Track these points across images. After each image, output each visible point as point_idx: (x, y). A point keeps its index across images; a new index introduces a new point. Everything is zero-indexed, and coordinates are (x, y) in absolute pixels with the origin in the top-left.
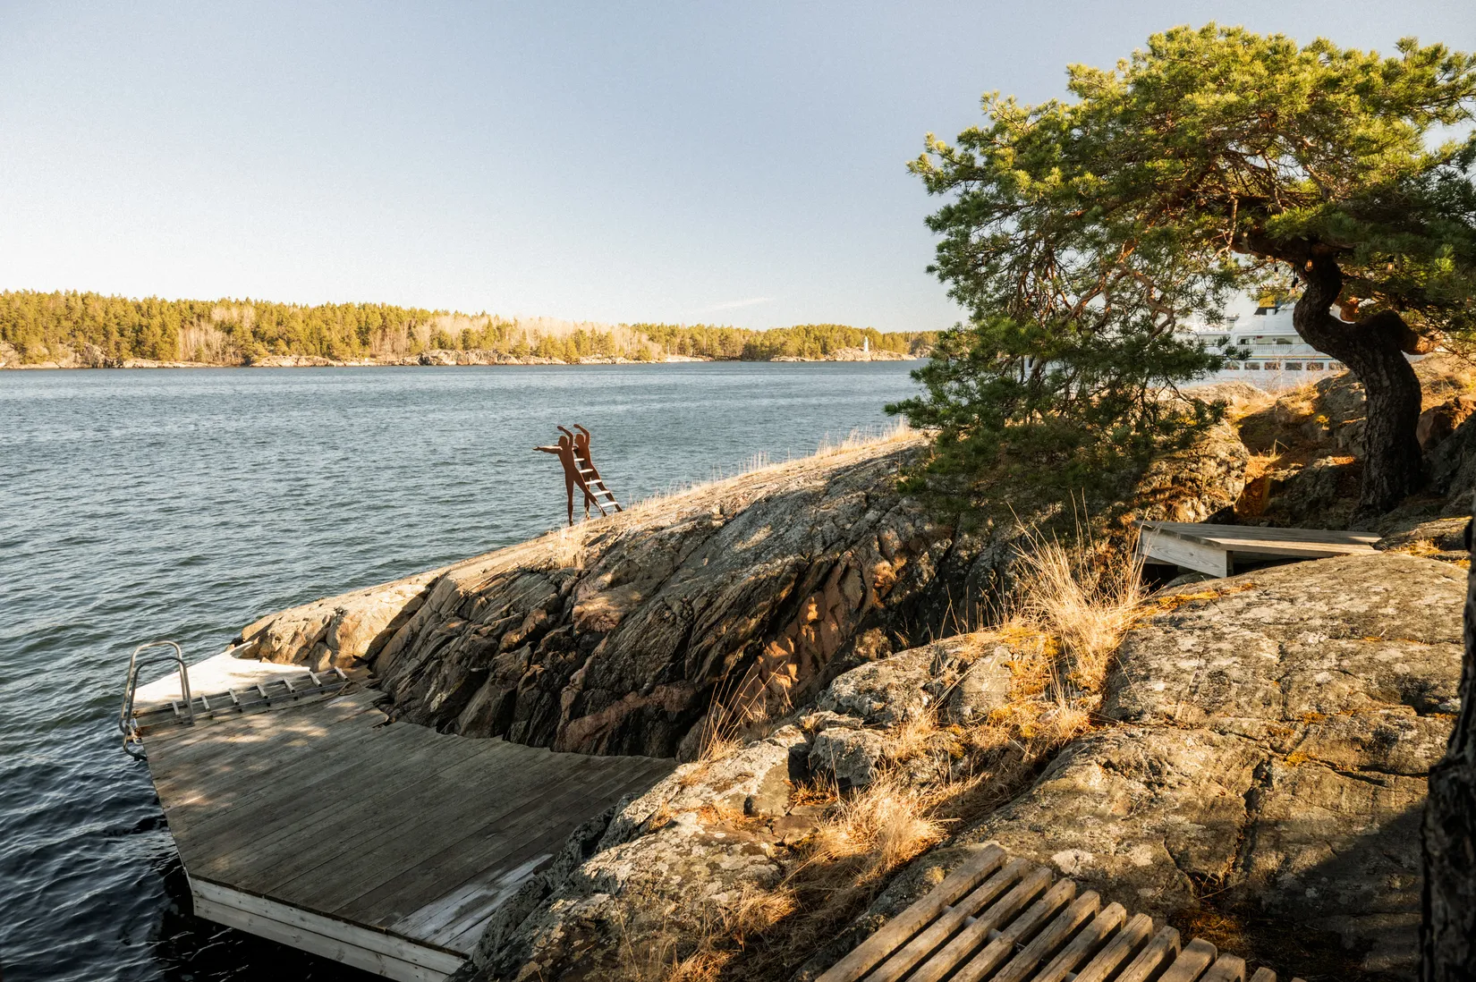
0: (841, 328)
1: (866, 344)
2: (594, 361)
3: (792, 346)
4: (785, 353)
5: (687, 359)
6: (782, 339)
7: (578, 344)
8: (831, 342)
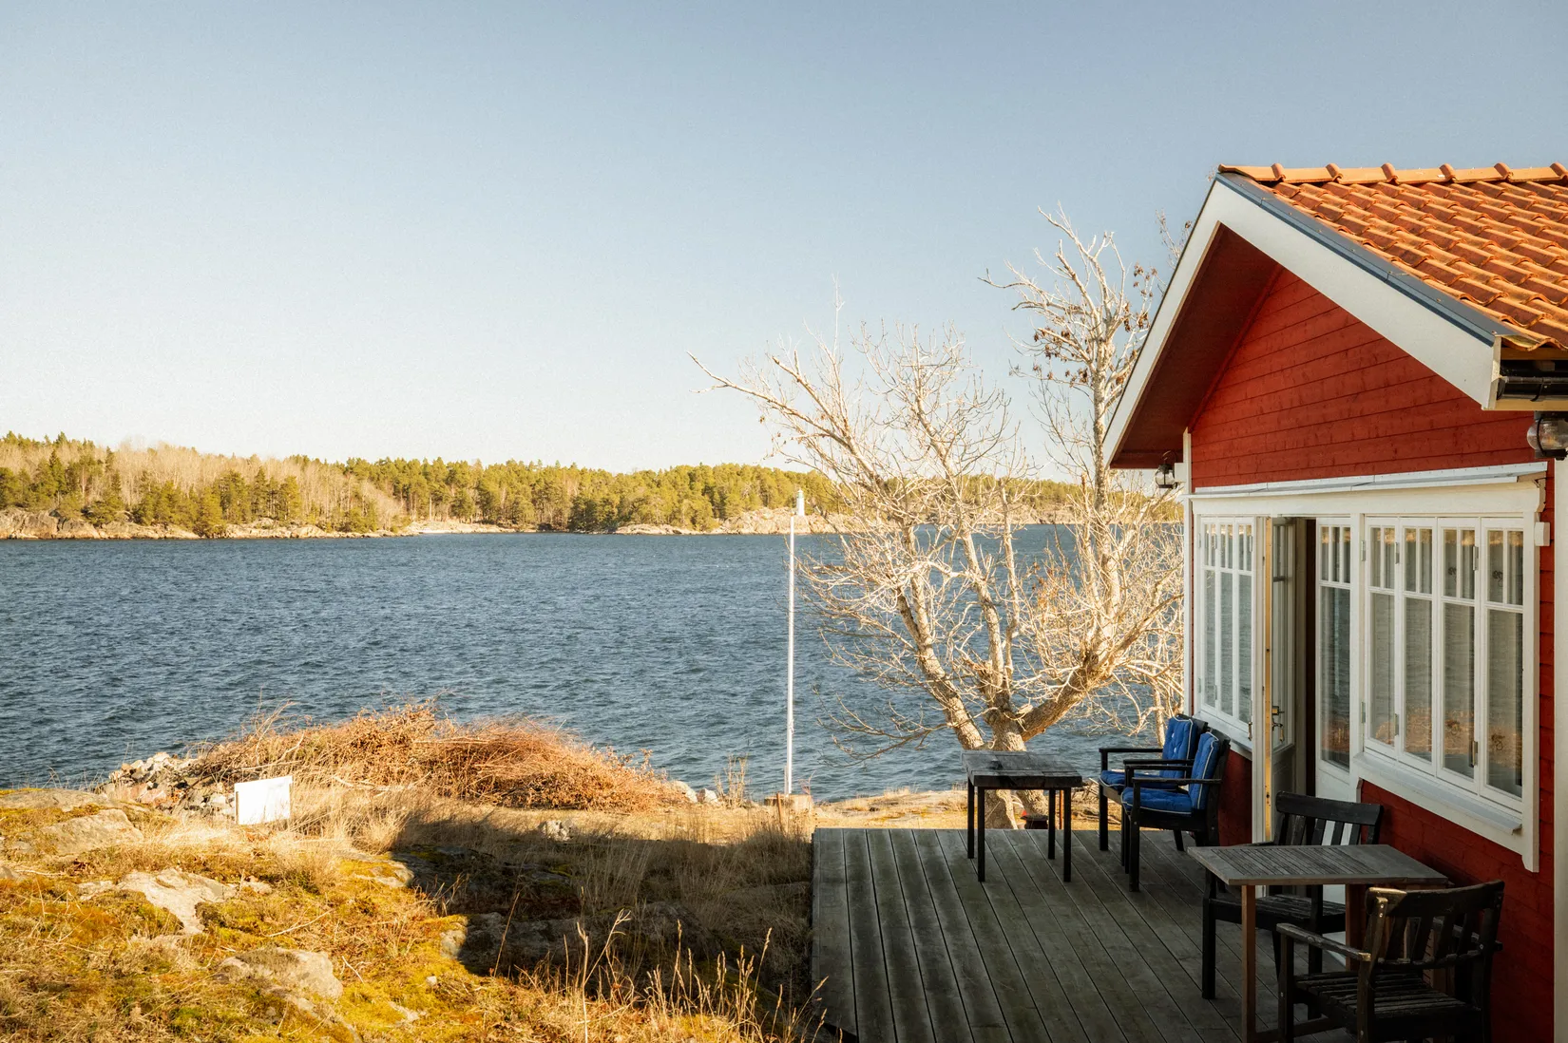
0: (758, 474)
1: (801, 502)
2: (255, 533)
3: (659, 506)
4: (644, 519)
5: (467, 528)
6: (641, 492)
7: (225, 502)
8: (733, 498)
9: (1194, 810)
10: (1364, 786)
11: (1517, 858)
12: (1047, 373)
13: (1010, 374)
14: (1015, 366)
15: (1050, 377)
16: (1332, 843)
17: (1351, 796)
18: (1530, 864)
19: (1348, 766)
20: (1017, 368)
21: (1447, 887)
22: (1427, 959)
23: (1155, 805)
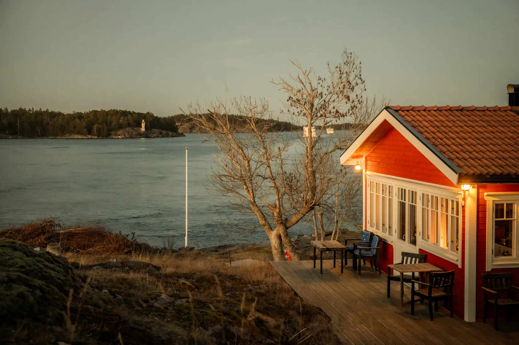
9: (374, 255)
10: (420, 250)
11: (457, 265)
12: (292, 113)
13: (280, 113)
14: (282, 110)
15: (294, 114)
16: (410, 263)
17: (417, 252)
18: (460, 266)
19: (416, 245)
20: (282, 111)
21: (442, 271)
22: (441, 285)
23: (365, 254)
